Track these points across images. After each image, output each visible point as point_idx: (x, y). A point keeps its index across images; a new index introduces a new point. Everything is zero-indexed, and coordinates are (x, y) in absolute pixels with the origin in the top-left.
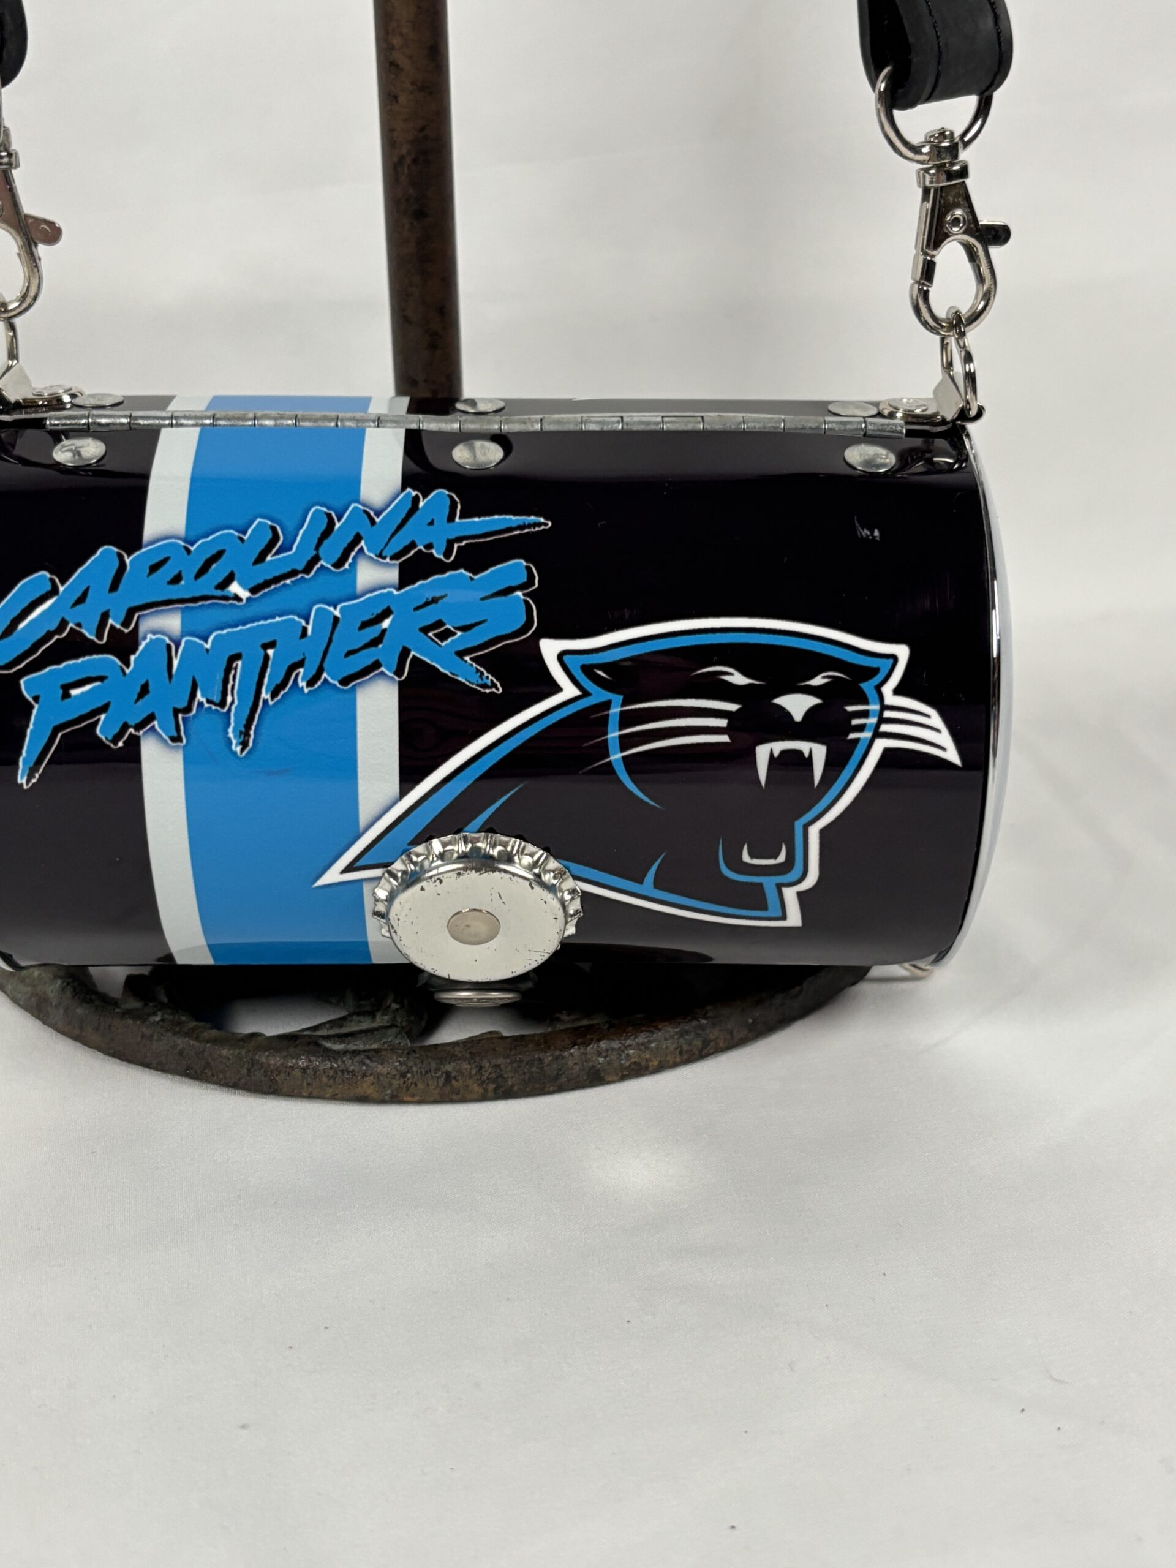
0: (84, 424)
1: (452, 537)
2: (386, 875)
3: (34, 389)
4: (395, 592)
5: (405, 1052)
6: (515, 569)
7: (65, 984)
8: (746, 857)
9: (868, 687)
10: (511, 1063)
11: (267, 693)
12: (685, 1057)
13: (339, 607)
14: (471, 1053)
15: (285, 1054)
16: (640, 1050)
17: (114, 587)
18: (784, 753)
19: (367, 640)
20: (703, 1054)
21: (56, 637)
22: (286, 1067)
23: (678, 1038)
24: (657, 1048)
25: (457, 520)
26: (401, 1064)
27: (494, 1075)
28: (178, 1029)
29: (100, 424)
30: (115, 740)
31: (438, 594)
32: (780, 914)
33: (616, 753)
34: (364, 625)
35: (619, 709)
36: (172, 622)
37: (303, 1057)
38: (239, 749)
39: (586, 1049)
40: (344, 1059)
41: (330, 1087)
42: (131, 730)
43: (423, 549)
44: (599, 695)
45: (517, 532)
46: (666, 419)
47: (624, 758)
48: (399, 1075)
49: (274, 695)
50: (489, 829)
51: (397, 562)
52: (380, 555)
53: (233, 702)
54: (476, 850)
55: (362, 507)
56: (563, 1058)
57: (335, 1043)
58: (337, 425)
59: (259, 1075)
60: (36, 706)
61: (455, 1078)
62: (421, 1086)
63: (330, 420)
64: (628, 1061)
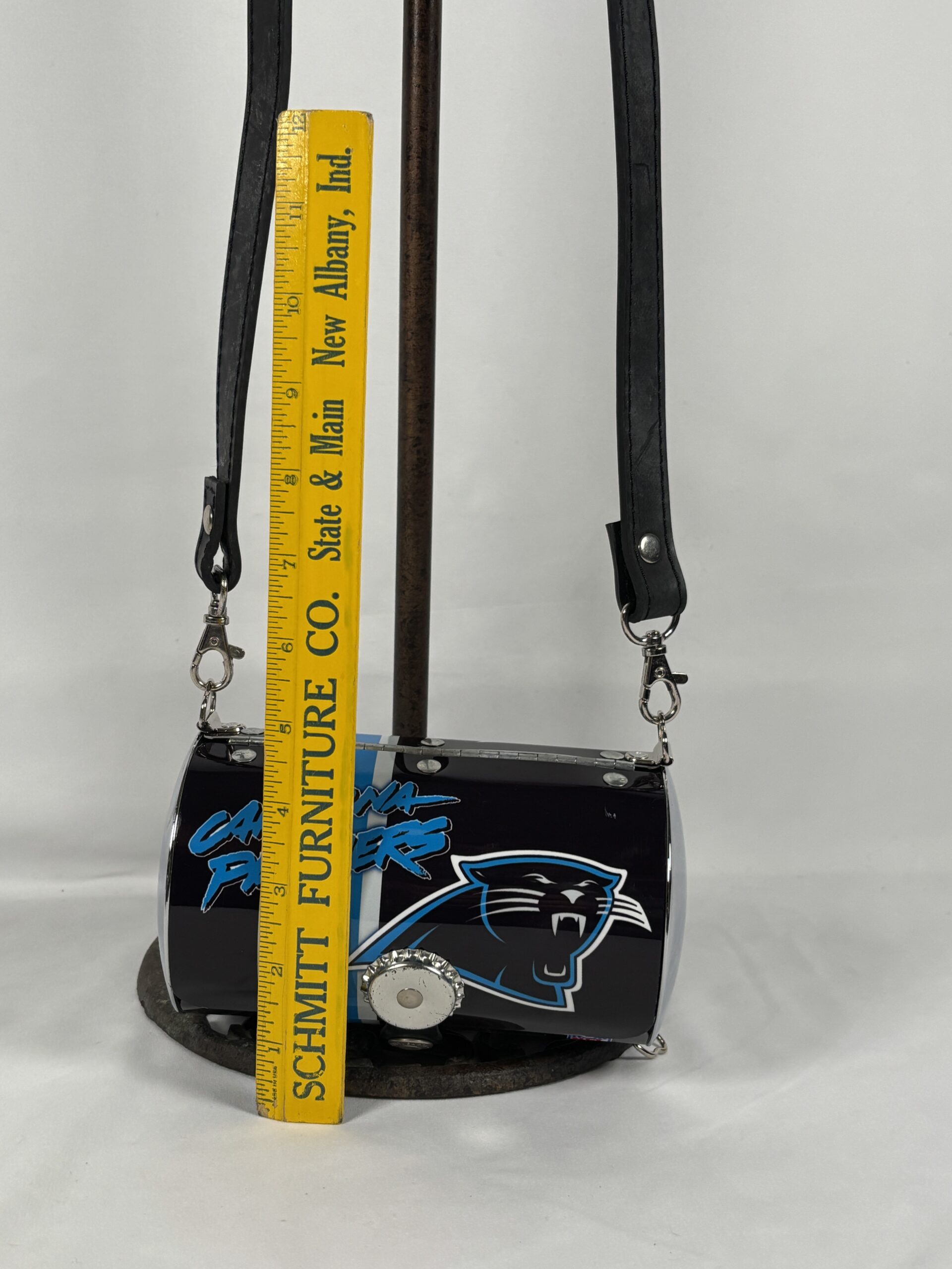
0: (247, 743)
1: (414, 804)
3: (222, 724)
4: (385, 829)
6: (442, 821)
8: (546, 972)
9: (607, 889)
12: (516, 1086)
13: (358, 834)
14: (405, 1073)
16: (492, 1079)
17: (255, 819)
18: (566, 919)
19: (370, 850)
20: (527, 1086)
21: (227, 841)
23: (513, 1075)
24: (502, 1079)
25: (416, 796)
26: (368, 1075)
27: (415, 1085)
29: (254, 743)
30: (248, 892)
31: (404, 831)
32: (563, 1004)
33: (484, 913)
34: (369, 843)
35: (487, 892)
39: (464, 1076)
42: (256, 888)
43: (400, 809)
44: (478, 884)
45: (444, 804)
46: (520, 754)
47: (488, 916)
48: (366, 1081)
51: (387, 814)
52: (379, 811)
54: (413, 958)
55: (373, 788)
56: (452, 1079)
58: (364, 749)
60: (214, 874)
61: (395, 1085)
62: (377, 1088)
63: (362, 746)
64: (486, 1084)
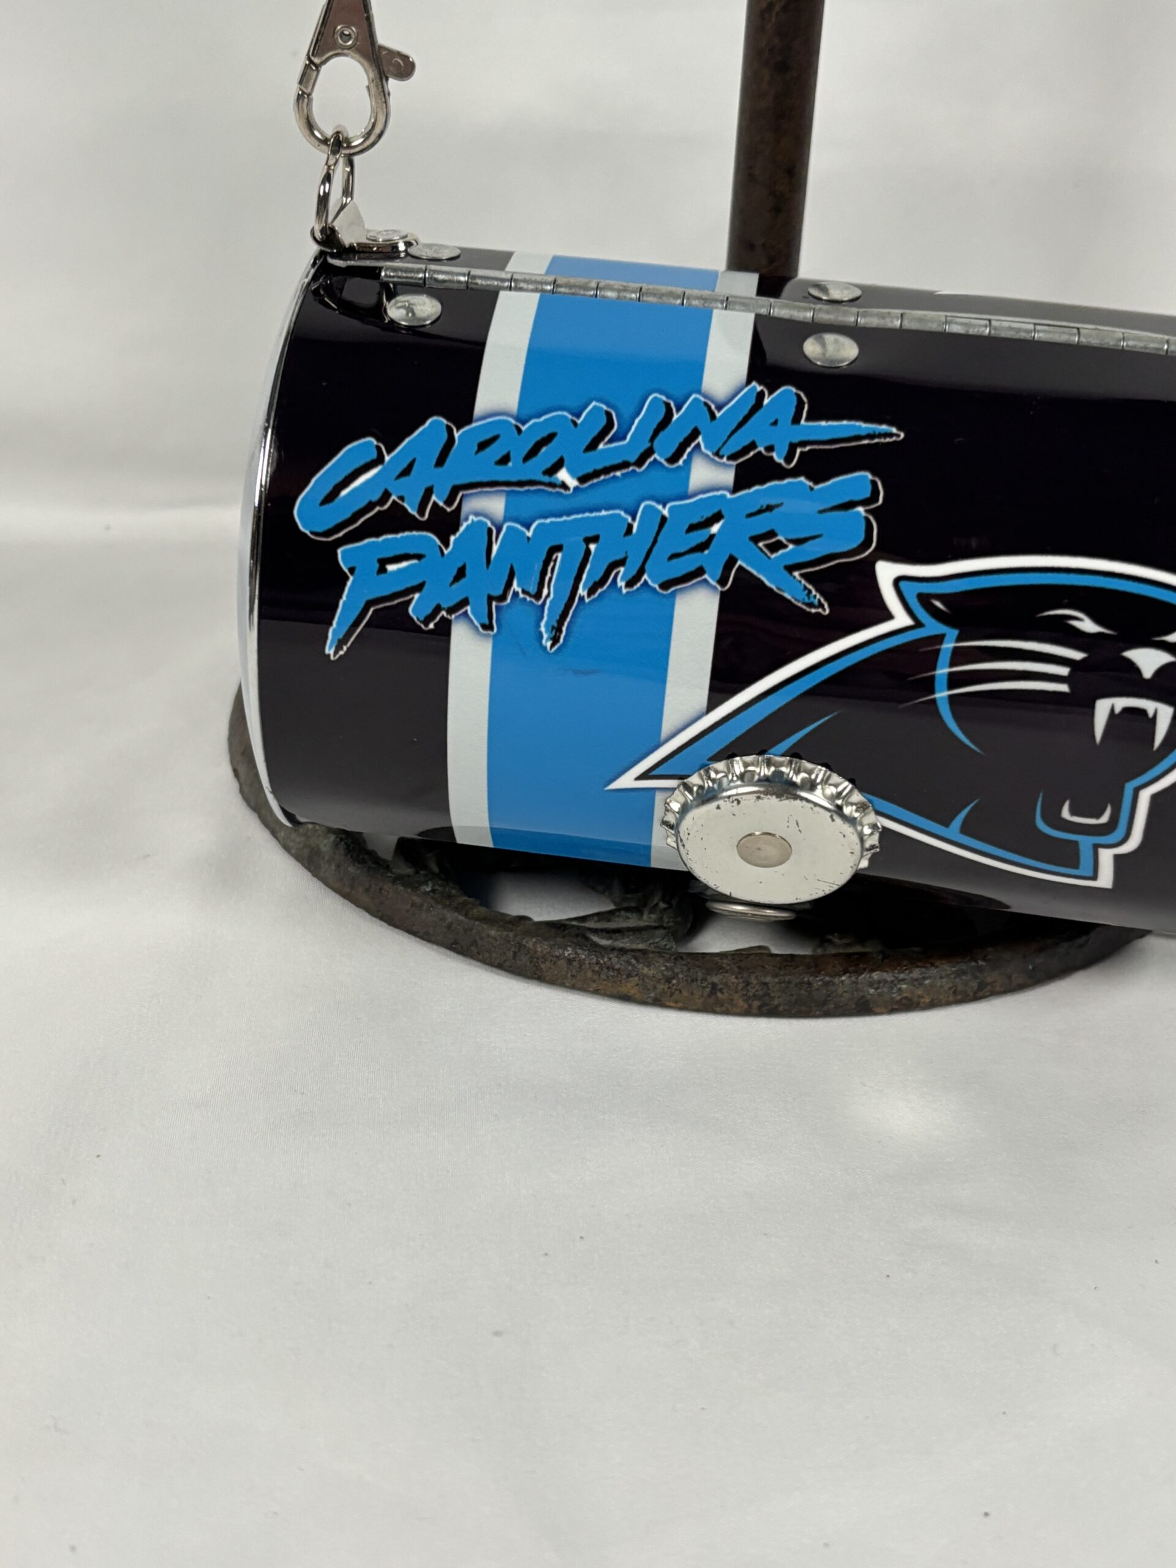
0: (420, 279)
1: (796, 440)
2: (681, 788)
3: (368, 231)
4: (729, 496)
5: (673, 957)
6: (859, 482)
7: (338, 840)
8: (1066, 813)
10: (780, 983)
11: (584, 589)
12: (959, 997)
13: (668, 506)
14: (739, 967)
15: (552, 943)
16: (914, 986)
17: (441, 461)
18: (1127, 710)
19: (693, 544)
20: (978, 995)
21: (378, 509)
22: (552, 956)
23: (955, 978)
24: (931, 985)
25: (803, 422)
26: (667, 969)
27: (760, 993)
28: (448, 903)
29: (436, 280)
30: (427, 621)
31: (773, 502)
32: (1090, 874)
33: (942, 691)
34: (692, 528)
35: (952, 645)
36: (495, 505)
37: (569, 949)
38: (549, 644)
39: (857, 978)
40: (611, 956)
41: (594, 981)
42: (444, 613)
43: (763, 451)
44: (932, 627)
45: (866, 442)
46: (1038, 328)
47: (951, 697)
48: (664, 980)
49: (591, 592)
50: (794, 754)
51: (734, 463)
52: (717, 454)
53: (548, 595)
54: (778, 774)
55: (702, 399)
56: (834, 984)
57: (602, 938)
58: (683, 304)
59: (524, 960)
60: (351, 578)
61: (721, 990)
62: (685, 993)
63: (676, 297)
64: (900, 995)
